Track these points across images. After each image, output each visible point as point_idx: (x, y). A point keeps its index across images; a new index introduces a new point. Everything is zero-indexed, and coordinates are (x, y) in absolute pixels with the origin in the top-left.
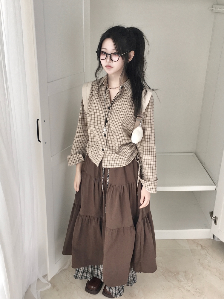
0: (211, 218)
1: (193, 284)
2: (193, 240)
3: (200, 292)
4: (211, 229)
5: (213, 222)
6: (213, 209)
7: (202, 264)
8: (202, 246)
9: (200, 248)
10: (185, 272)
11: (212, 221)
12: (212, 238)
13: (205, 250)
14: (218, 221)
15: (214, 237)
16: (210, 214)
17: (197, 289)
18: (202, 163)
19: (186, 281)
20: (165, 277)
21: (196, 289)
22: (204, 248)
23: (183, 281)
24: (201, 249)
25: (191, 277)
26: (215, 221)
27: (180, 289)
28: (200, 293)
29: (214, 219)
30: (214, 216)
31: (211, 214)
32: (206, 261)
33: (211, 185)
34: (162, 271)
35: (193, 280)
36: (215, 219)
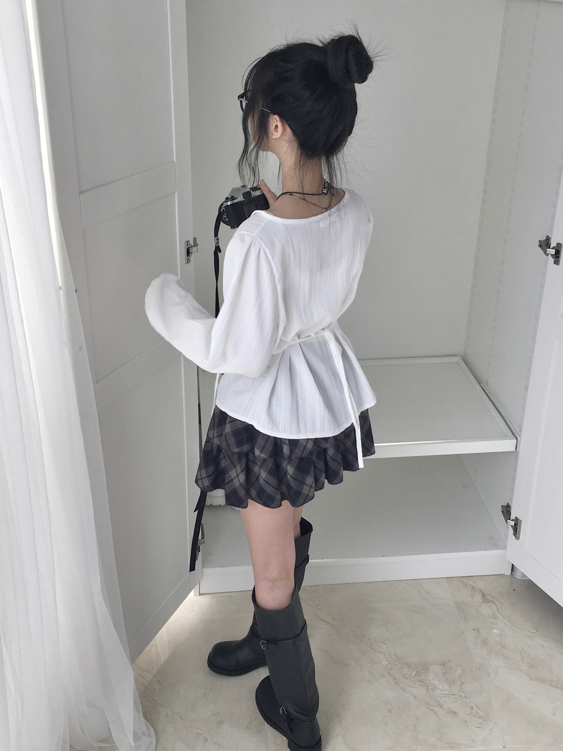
0: (507, 522)
1: (463, 695)
2: (462, 579)
3: (482, 714)
4: (506, 549)
5: (511, 531)
6: (511, 498)
7: (485, 643)
8: (484, 595)
9: (478, 598)
10: (443, 665)
11: (508, 529)
12: (508, 572)
13: (491, 604)
14: (524, 529)
15: (514, 570)
16: (503, 512)
17: (474, 707)
18: (479, 383)
19: (447, 687)
20: (395, 678)
21: (472, 708)
22: (490, 598)
23: (440, 687)
24: (483, 602)
25: (460, 677)
26: (516, 529)
27: (432, 710)
28: (481, 717)
29: (513, 523)
30: (513, 517)
31: (505, 511)
32: (495, 631)
33: (505, 437)
34: (385, 663)
35: (462, 683)
36: (515, 524)
